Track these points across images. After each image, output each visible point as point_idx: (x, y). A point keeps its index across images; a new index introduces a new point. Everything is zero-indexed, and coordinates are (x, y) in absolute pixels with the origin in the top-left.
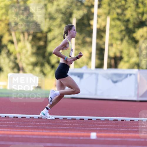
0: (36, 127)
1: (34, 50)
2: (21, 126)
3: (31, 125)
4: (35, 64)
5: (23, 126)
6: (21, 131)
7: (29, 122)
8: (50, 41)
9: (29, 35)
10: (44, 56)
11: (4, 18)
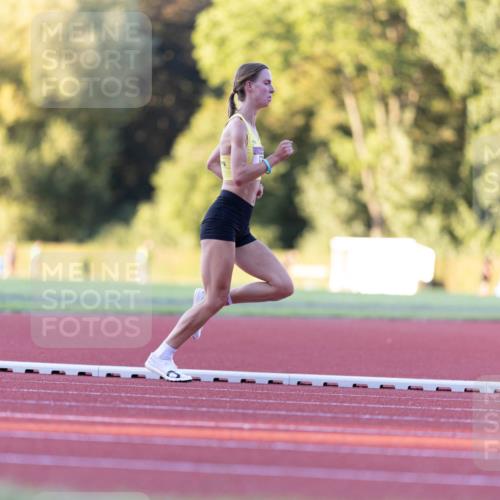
0: (431, 420)
1: (422, 158)
2: (380, 417)
3: (414, 413)
4: (424, 207)
5: (386, 417)
6: (380, 434)
7: (406, 402)
8: (476, 128)
9: (403, 106)
10: (454, 180)
11: (319, 48)
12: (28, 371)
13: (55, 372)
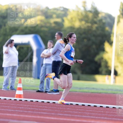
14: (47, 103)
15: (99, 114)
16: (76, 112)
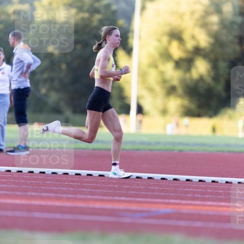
12: (187, 180)
13: (200, 181)
14: (6, 173)
15: (110, 191)
16: (65, 189)
